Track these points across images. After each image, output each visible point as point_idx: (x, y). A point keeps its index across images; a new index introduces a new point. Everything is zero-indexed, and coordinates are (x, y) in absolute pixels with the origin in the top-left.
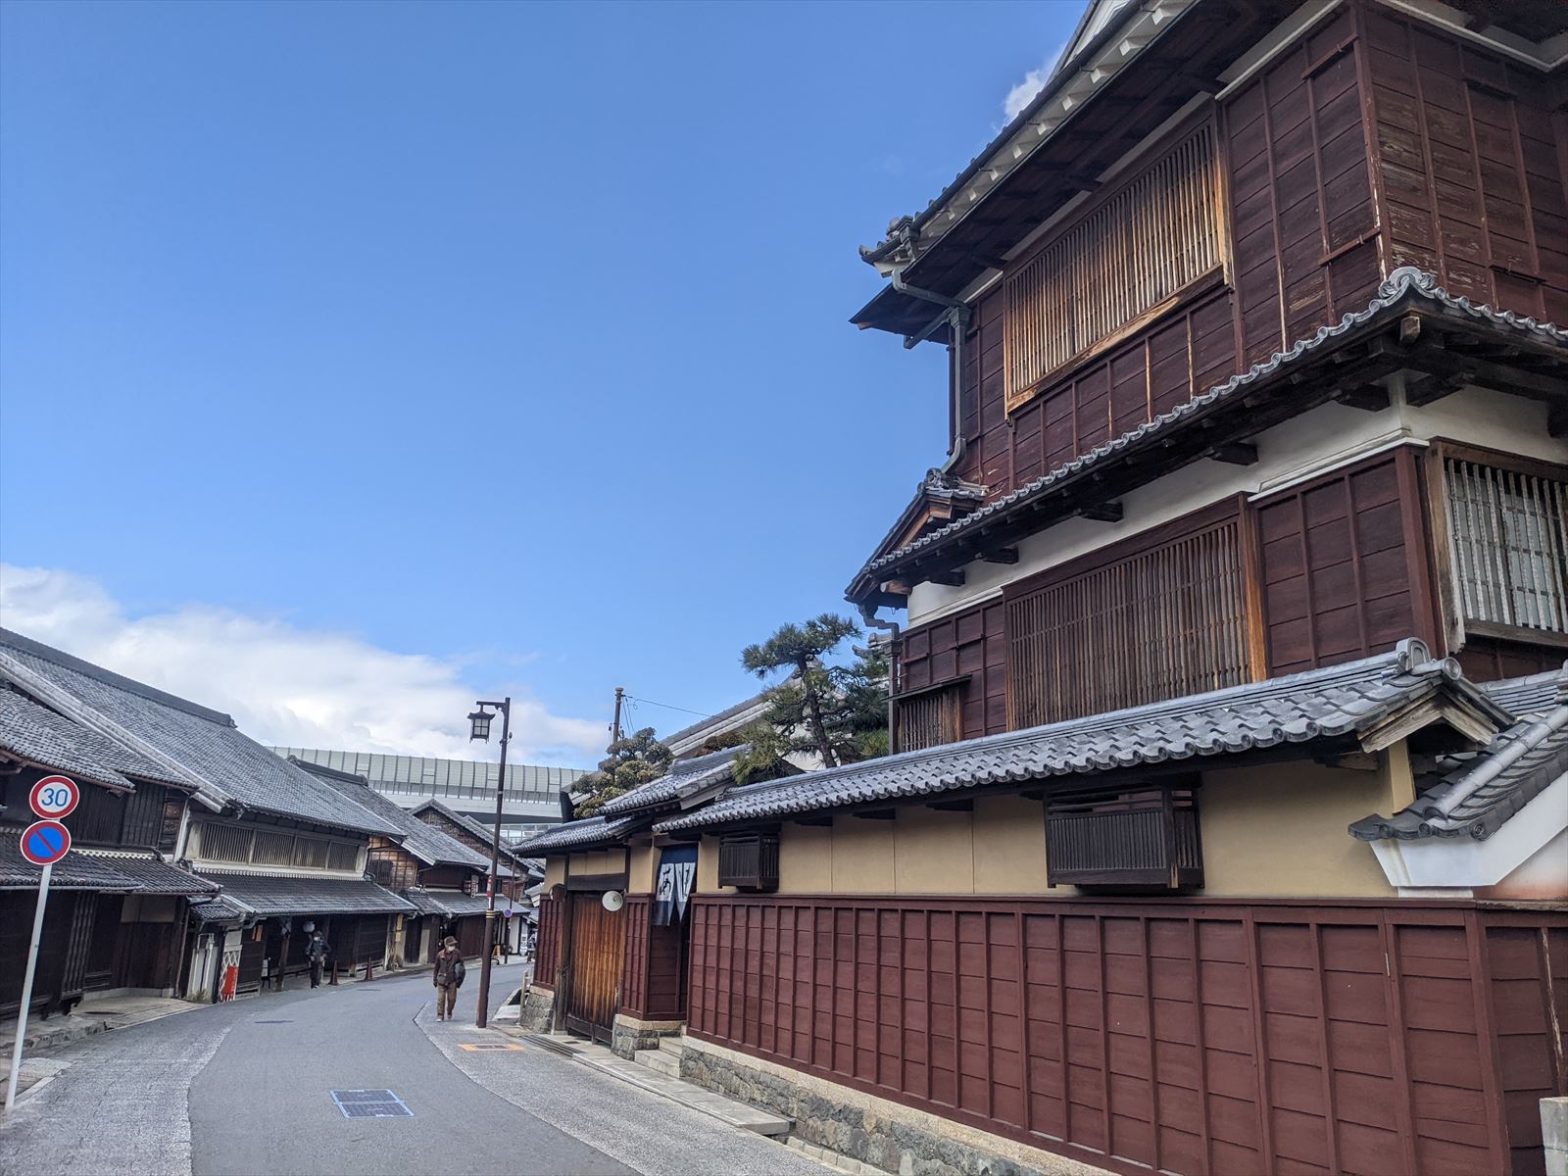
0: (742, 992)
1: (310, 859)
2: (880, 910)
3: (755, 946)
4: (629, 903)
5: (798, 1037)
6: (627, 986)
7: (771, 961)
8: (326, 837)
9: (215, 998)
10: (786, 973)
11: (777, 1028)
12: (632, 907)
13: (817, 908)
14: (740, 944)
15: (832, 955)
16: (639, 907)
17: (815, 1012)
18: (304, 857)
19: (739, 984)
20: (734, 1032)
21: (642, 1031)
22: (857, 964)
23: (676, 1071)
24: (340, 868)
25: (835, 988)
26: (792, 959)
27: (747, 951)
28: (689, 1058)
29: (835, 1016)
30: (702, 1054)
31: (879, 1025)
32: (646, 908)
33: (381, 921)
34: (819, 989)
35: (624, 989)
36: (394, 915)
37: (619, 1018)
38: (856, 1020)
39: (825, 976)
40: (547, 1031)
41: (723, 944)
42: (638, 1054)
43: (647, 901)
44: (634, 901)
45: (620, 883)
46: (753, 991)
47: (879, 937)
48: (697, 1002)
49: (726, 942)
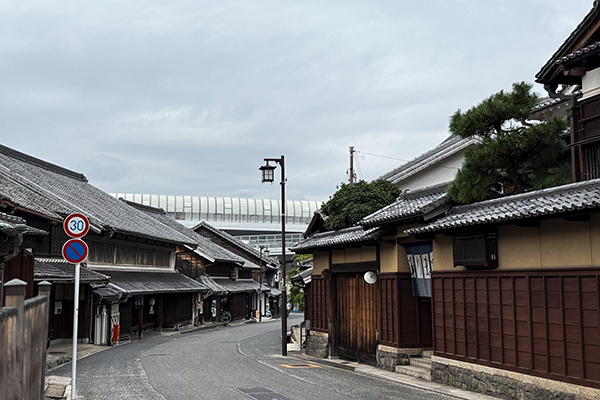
0: (474, 328)
1: (145, 261)
2: (580, 277)
3: (482, 301)
4: (381, 279)
5: (521, 355)
6: (385, 328)
7: (496, 310)
8: (153, 247)
9: (109, 344)
10: (509, 315)
11: (503, 349)
12: (384, 281)
13: (530, 277)
14: (471, 300)
15: (544, 304)
16: (389, 281)
17: (532, 338)
18: (142, 260)
19: (472, 324)
20: (470, 352)
21: (398, 355)
22: (564, 309)
23: (428, 376)
24: (162, 265)
25: (548, 325)
26: (513, 308)
27: (476, 304)
28: (437, 369)
29: (548, 341)
30: (447, 366)
31: (583, 345)
32: (395, 282)
33: (189, 297)
34: (535, 325)
35: (382, 331)
36: (196, 293)
37: (380, 347)
38: (565, 343)
39: (539, 316)
40: (326, 357)
41: (457, 300)
42: (397, 368)
43: (395, 277)
44: (385, 277)
45: (374, 267)
46: (483, 327)
47: (581, 293)
48: (440, 336)
49: (460, 300)
